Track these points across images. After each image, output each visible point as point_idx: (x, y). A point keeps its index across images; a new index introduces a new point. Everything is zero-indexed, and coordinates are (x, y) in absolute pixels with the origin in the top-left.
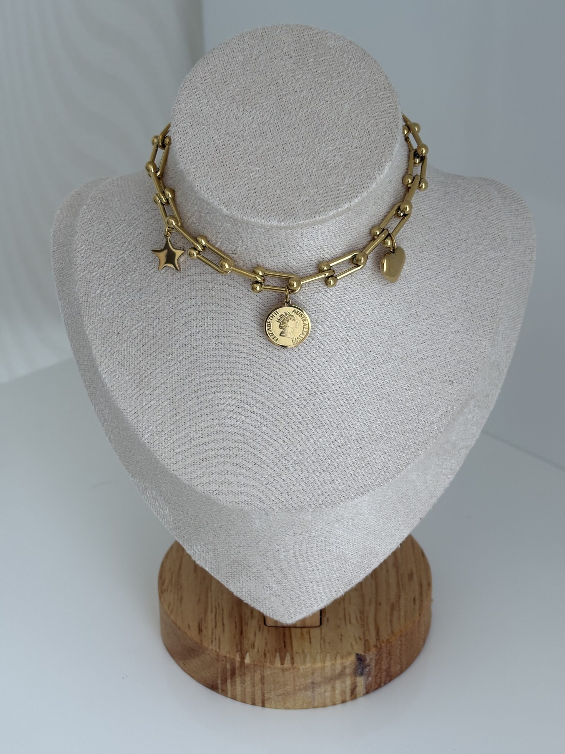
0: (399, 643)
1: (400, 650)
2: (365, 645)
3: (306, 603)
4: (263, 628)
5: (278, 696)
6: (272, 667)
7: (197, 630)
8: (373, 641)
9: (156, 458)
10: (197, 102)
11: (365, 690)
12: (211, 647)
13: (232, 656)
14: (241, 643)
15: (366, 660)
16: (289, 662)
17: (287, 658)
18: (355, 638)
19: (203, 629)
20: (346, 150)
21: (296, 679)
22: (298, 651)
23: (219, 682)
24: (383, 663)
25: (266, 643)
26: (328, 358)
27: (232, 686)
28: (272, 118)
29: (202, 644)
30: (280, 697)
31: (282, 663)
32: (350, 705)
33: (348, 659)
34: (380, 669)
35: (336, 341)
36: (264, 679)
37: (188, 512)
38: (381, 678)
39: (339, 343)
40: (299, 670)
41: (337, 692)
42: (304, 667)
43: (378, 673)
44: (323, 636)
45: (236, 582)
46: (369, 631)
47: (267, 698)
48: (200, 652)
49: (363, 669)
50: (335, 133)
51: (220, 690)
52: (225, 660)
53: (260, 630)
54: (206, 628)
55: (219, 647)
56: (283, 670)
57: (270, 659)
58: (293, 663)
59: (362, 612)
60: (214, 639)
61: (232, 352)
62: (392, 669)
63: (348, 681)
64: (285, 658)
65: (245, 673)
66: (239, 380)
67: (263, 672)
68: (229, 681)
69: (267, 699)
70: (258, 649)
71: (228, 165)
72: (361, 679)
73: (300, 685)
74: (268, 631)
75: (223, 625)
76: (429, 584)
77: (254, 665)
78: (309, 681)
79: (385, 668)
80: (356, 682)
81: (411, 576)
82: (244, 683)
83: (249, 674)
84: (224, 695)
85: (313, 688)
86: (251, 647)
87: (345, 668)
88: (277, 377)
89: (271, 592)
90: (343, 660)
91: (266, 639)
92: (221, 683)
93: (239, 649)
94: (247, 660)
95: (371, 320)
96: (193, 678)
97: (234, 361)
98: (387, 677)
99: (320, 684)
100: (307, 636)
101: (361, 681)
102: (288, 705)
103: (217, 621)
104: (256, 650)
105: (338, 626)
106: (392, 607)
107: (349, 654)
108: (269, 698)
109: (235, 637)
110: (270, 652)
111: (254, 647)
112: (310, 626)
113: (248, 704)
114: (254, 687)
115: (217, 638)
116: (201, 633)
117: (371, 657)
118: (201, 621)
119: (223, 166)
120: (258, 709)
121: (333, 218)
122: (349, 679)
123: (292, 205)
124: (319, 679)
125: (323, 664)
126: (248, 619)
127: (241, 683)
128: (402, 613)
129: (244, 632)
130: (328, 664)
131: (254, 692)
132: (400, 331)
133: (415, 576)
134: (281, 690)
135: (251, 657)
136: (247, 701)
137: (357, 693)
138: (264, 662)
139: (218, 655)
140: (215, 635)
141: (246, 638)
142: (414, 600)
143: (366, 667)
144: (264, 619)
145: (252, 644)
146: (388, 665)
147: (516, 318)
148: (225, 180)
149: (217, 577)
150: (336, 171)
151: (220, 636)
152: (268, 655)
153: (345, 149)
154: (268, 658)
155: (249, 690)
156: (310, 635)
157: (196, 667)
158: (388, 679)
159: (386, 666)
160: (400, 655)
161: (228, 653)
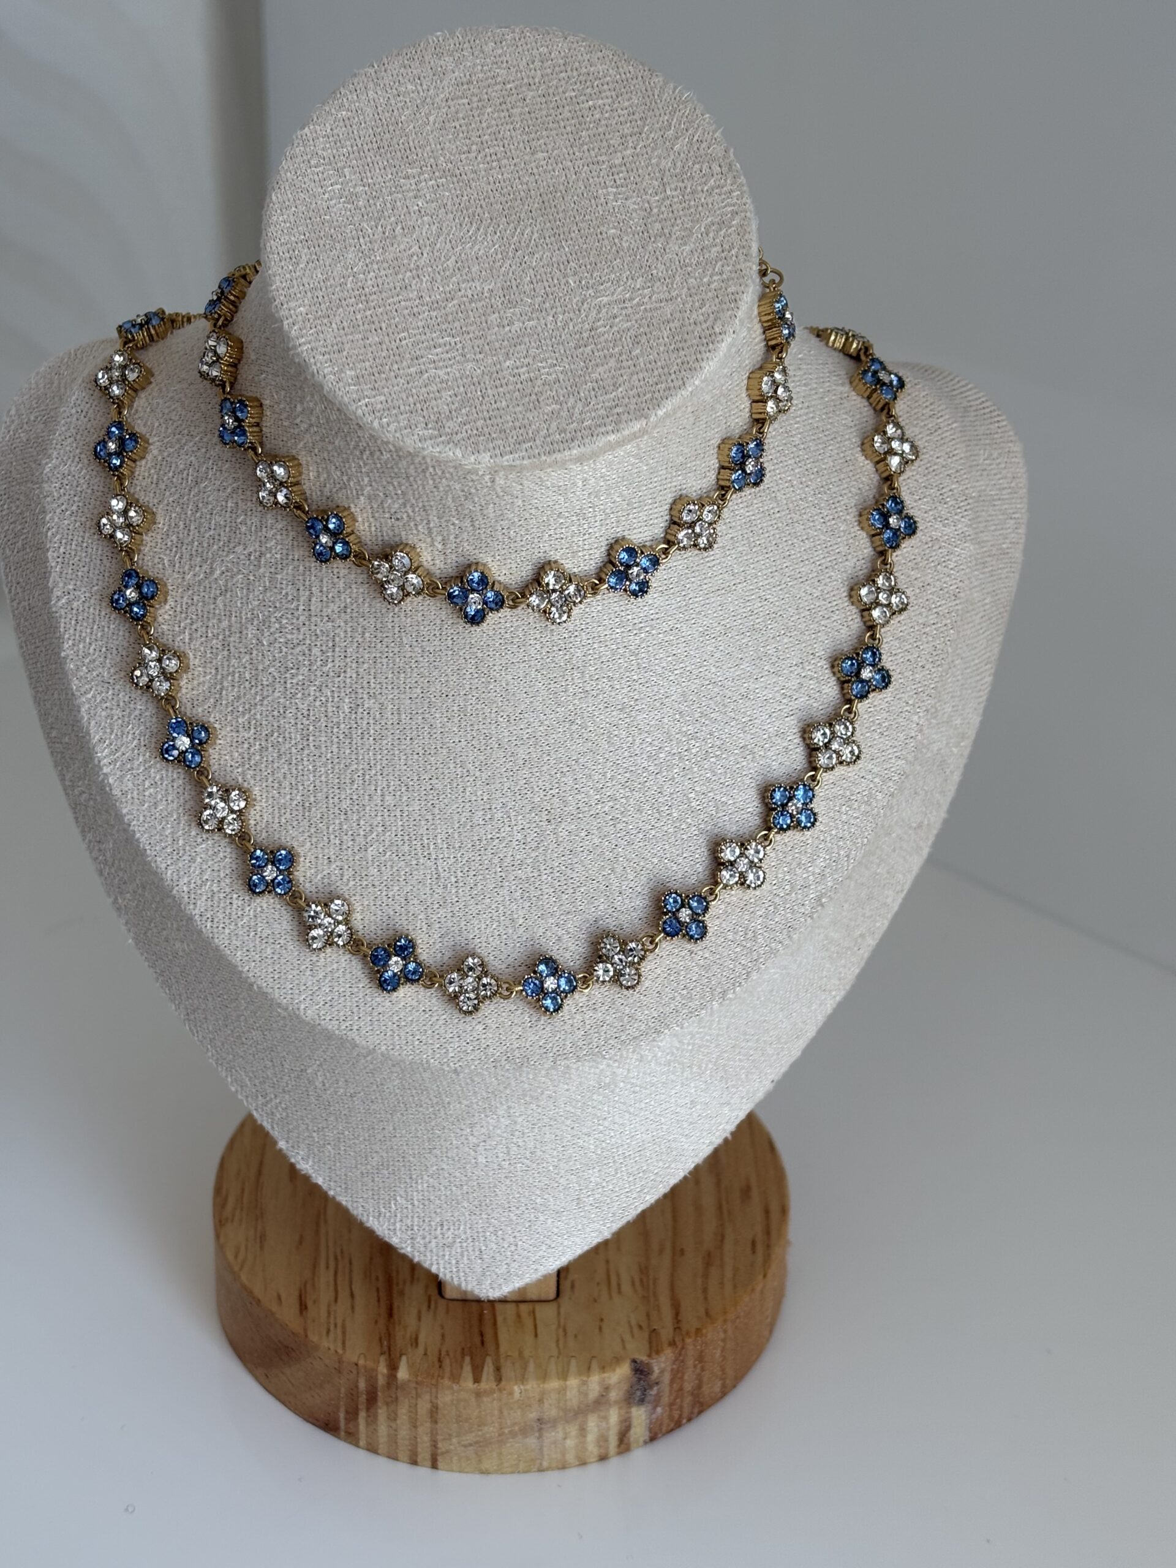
0: (722, 1335)
1: (722, 1351)
2: (650, 1343)
3: (530, 1254)
4: (436, 1303)
5: (465, 1446)
6: (455, 1387)
7: (297, 1306)
8: (666, 1332)
9: (217, 949)
10: (320, 189)
11: (648, 1433)
12: (325, 1344)
13: (370, 1364)
14: (389, 1335)
15: (653, 1372)
16: (492, 1378)
17: (486, 1368)
18: (631, 1327)
19: (309, 1304)
20: (638, 305)
21: (505, 1413)
22: (509, 1354)
23: (342, 1415)
24: (686, 1377)
25: (443, 1336)
26: (590, 744)
27: (368, 1424)
28: (481, 230)
29: (306, 1336)
30: (471, 1448)
31: (477, 1380)
32: (614, 1462)
33: (614, 1370)
34: (681, 1389)
35: (608, 710)
36: (437, 1412)
37: (284, 1063)
38: (681, 1408)
39: (614, 713)
40: (511, 1393)
41: (591, 1438)
42: (522, 1387)
43: (675, 1399)
44: (562, 1321)
45: (383, 1210)
46: (659, 1310)
47: (444, 1450)
48: (301, 1353)
49: (645, 1390)
50: (616, 267)
51: (343, 1433)
52: (355, 1372)
53: (429, 1307)
54: (315, 1302)
55: (344, 1343)
56: (478, 1394)
57: (451, 1371)
58: (499, 1380)
59: (645, 1271)
60: (332, 1327)
61: (387, 726)
62: (706, 1389)
63: (614, 1417)
64: (483, 1368)
65: (397, 1398)
66: (398, 788)
67: (436, 1397)
68: (362, 1414)
69: (443, 1453)
70: (426, 1350)
71: (384, 329)
72: (640, 1412)
73: (514, 1424)
74: (448, 1312)
75: (352, 1295)
76: (784, 1211)
77: (417, 1383)
78: (533, 1415)
79: (690, 1388)
80: (629, 1418)
81: (746, 1192)
82: (395, 1420)
83: (407, 1400)
84: (350, 1443)
85: (540, 1430)
86: (412, 1345)
87: (607, 1389)
88: (480, 782)
89: (456, 1233)
90: (604, 1372)
91: (442, 1327)
92: (346, 1419)
93: (385, 1349)
94: (403, 1374)
95: (681, 665)
96: (286, 1406)
97: (389, 747)
98: (693, 1406)
99: (554, 1423)
100: (528, 1322)
101: (640, 1416)
102: (485, 1465)
103: (339, 1288)
104: (421, 1350)
105: (595, 1301)
106: (708, 1260)
107: (617, 1360)
108: (447, 1452)
109: (376, 1322)
110: (451, 1354)
111: (417, 1344)
112: (534, 1297)
113: (403, 1462)
114: (415, 1427)
115: (339, 1324)
116: (304, 1313)
117: (663, 1365)
118: (305, 1285)
119: (373, 331)
120: (423, 1472)
121: (609, 451)
122: (617, 1412)
123: (521, 420)
124: (554, 1412)
125: (562, 1382)
126: (404, 1283)
127: (388, 1418)
128: (729, 1274)
129: (395, 1310)
130: (573, 1382)
131: (416, 1438)
132: (743, 690)
133: (755, 1193)
134: (473, 1434)
135: (410, 1366)
136: (400, 1456)
137: (632, 1439)
138: (439, 1376)
139: (340, 1361)
140: (335, 1318)
141: (400, 1323)
142: (754, 1243)
143: (651, 1387)
144: (438, 1285)
145: (414, 1336)
146: (697, 1382)
147: (983, 664)
148: (377, 360)
149: (343, 1200)
150: (616, 350)
151: (344, 1320)
152: (447, 1362)
153: (635, 302)
154: (447, 1369)
155: (404, 1432)
156: (535, 1319)
157: (293, 1385)
158: (696, 1410)
159: (692, 1384)
160: (723, 1361)
161: (362, 1356)
